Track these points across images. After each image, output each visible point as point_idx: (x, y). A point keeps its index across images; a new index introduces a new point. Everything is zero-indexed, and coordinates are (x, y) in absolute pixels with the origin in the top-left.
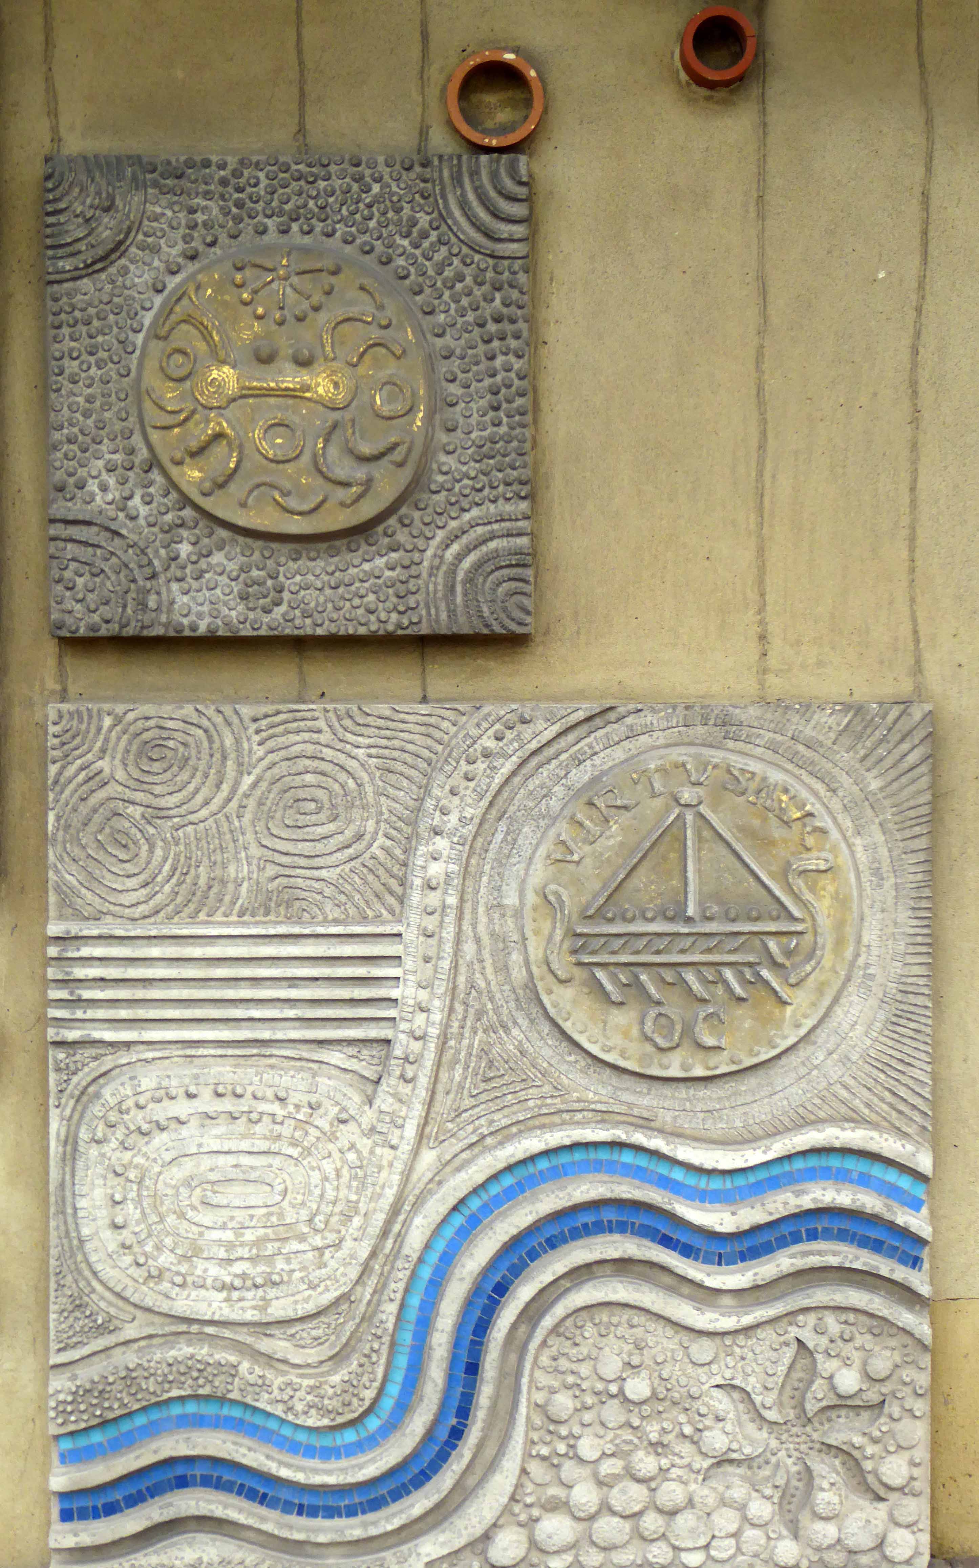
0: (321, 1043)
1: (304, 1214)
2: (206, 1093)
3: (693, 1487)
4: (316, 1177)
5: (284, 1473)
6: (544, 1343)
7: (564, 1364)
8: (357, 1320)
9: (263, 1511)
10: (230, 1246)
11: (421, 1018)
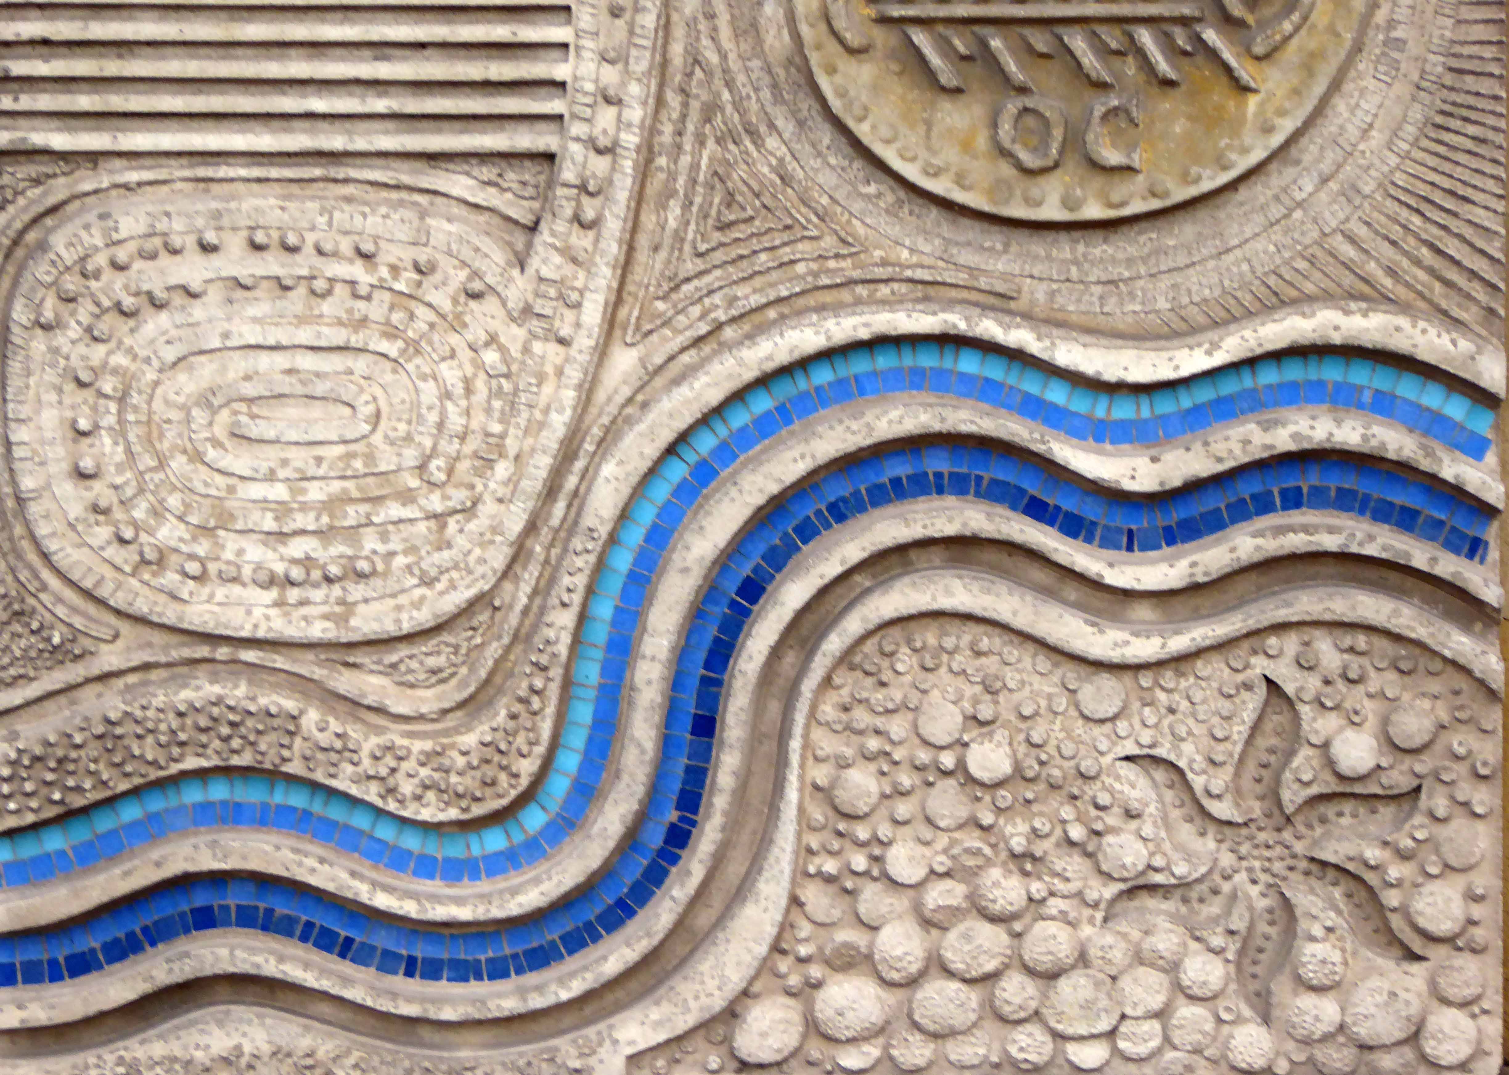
0: (432, 158)
1: (411, 456)
2: (235, 244)
3: (1087, 931)
4: (429, 391)
5: (383, 901)
7: (861, 717)
8: (506, 640)
9: (347, 967)
10: (282, 510)
11: (607, 116)
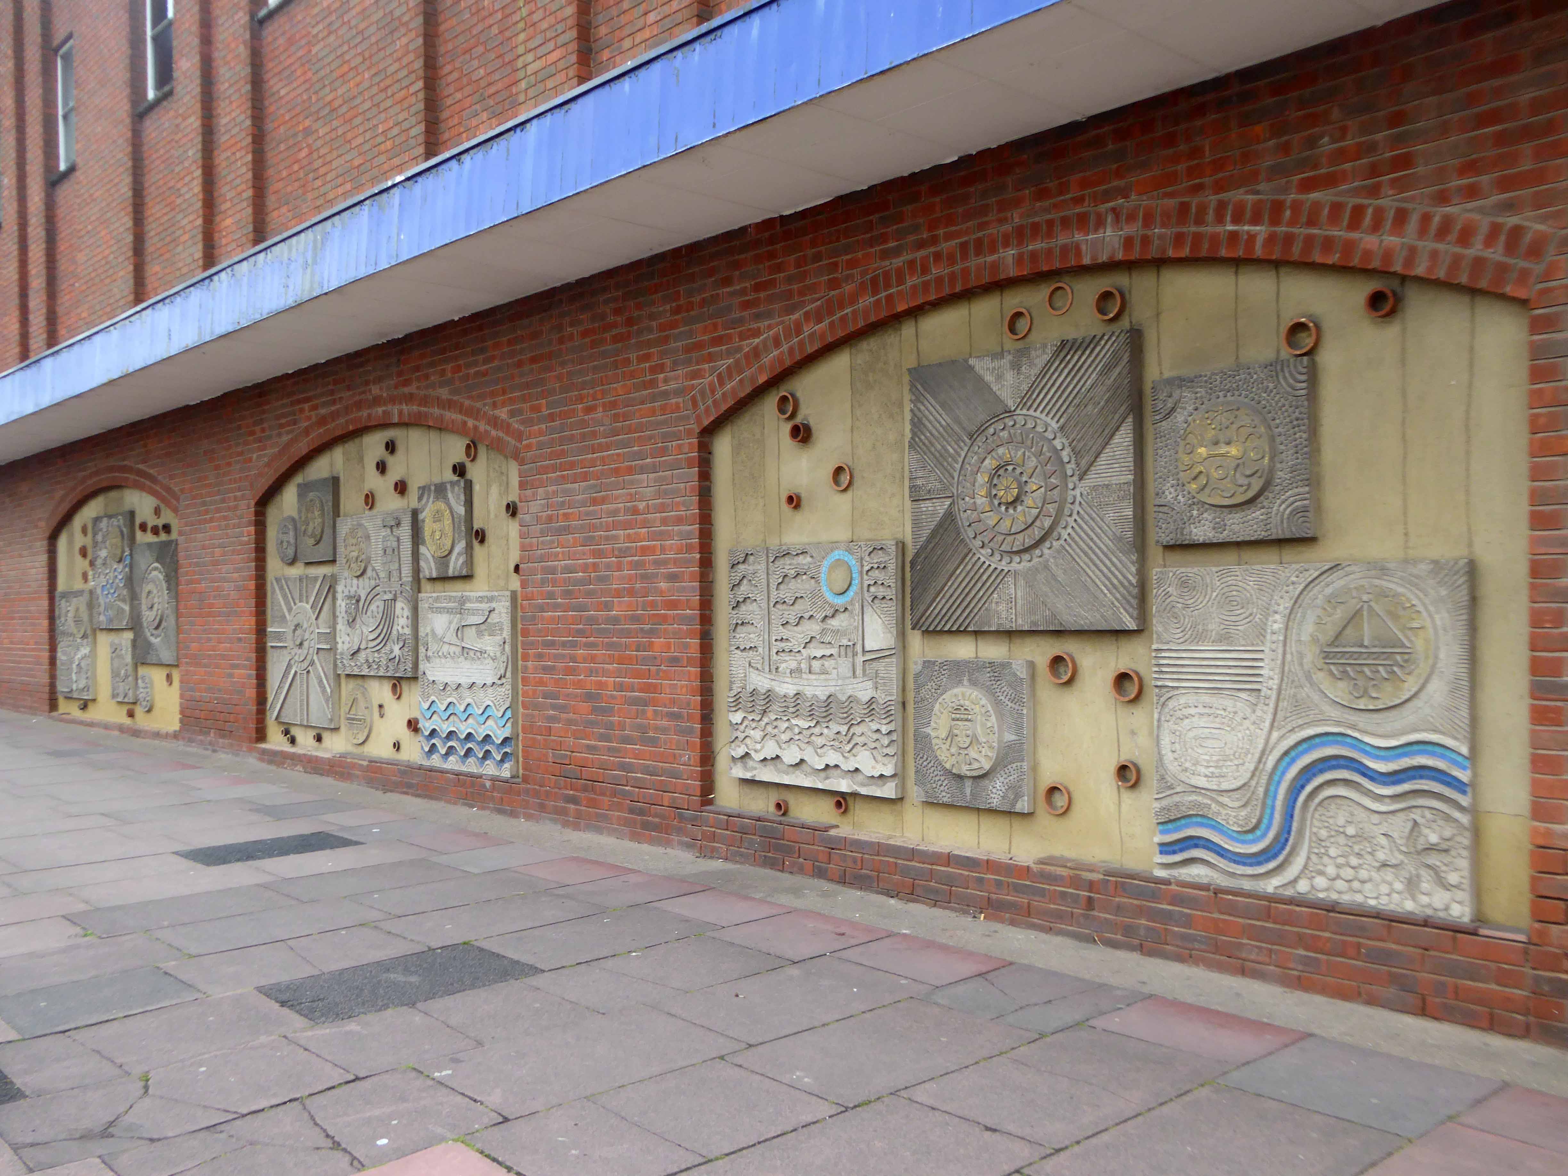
0: (1239, 690)
1: (1232, 752)
2: (1200, 706)
3: (1373, 873)
4: (1235, 738)
5: (1226, 846)
6: (1316, 809)
7: (1323, 818)
8: (1251, 793)
9: (1222, 860)
10: (1208, 761)
11: (1271, 682)
